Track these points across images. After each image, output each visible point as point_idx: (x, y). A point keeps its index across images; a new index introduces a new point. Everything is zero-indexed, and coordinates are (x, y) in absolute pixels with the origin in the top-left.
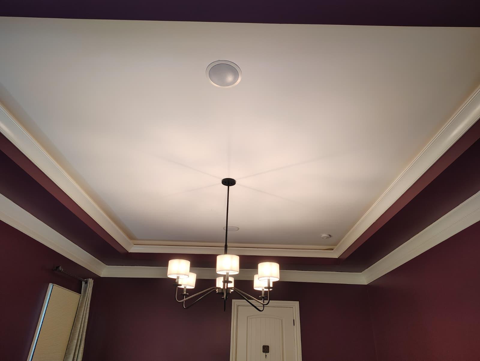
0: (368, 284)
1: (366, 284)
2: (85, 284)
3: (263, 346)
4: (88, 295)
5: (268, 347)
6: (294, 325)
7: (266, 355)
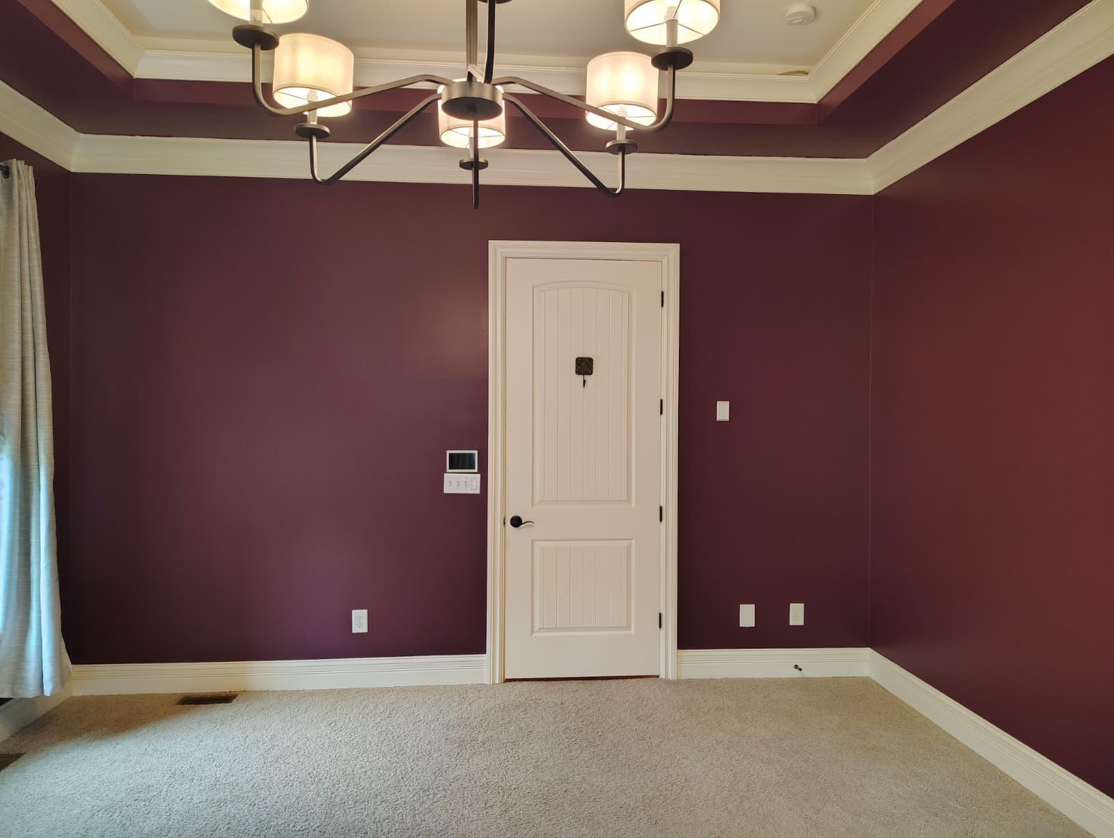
0: (879, 192)
1: (872, 193)
2: (6, 178)
3: (577, 359)
4: (25, 214)
5: (590, 360)
6: (662, 305)
7: (584, 381)
